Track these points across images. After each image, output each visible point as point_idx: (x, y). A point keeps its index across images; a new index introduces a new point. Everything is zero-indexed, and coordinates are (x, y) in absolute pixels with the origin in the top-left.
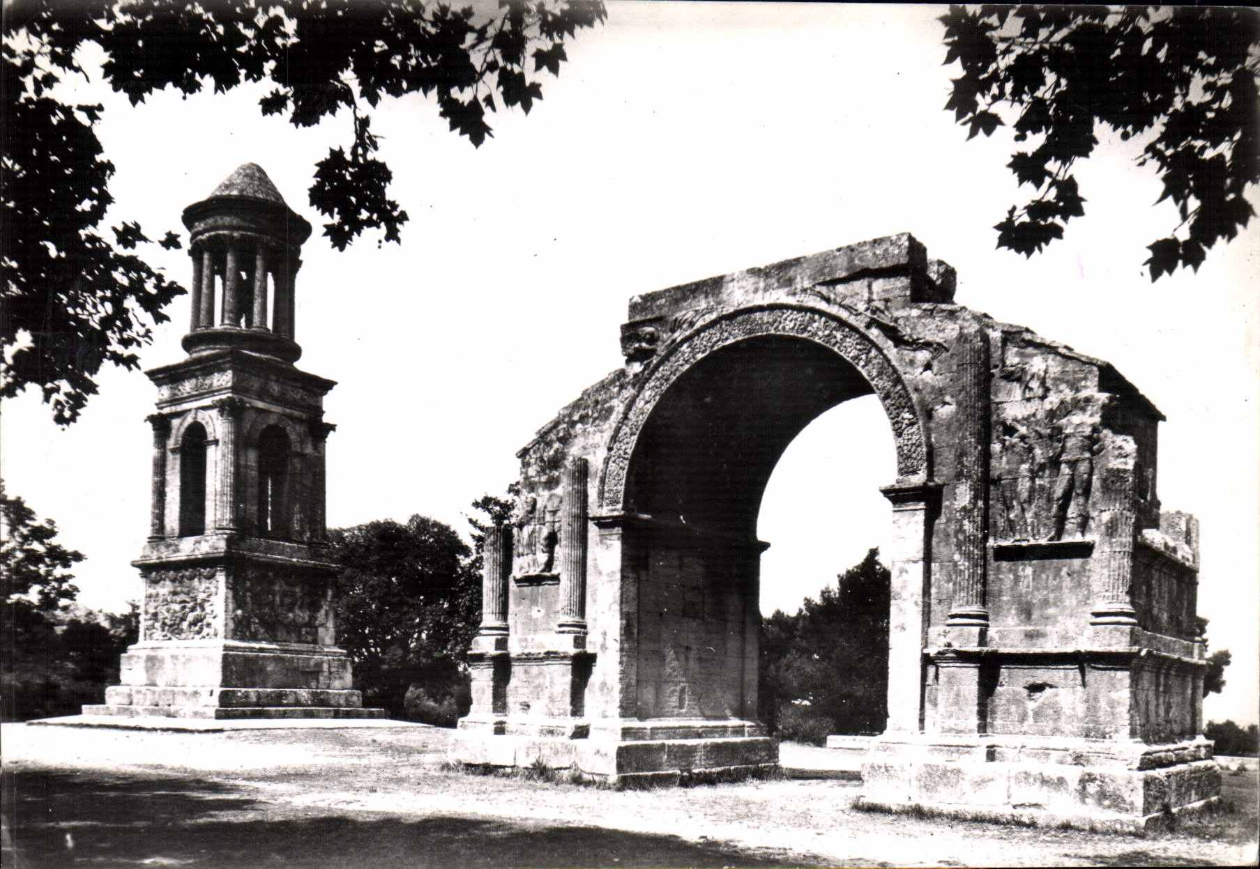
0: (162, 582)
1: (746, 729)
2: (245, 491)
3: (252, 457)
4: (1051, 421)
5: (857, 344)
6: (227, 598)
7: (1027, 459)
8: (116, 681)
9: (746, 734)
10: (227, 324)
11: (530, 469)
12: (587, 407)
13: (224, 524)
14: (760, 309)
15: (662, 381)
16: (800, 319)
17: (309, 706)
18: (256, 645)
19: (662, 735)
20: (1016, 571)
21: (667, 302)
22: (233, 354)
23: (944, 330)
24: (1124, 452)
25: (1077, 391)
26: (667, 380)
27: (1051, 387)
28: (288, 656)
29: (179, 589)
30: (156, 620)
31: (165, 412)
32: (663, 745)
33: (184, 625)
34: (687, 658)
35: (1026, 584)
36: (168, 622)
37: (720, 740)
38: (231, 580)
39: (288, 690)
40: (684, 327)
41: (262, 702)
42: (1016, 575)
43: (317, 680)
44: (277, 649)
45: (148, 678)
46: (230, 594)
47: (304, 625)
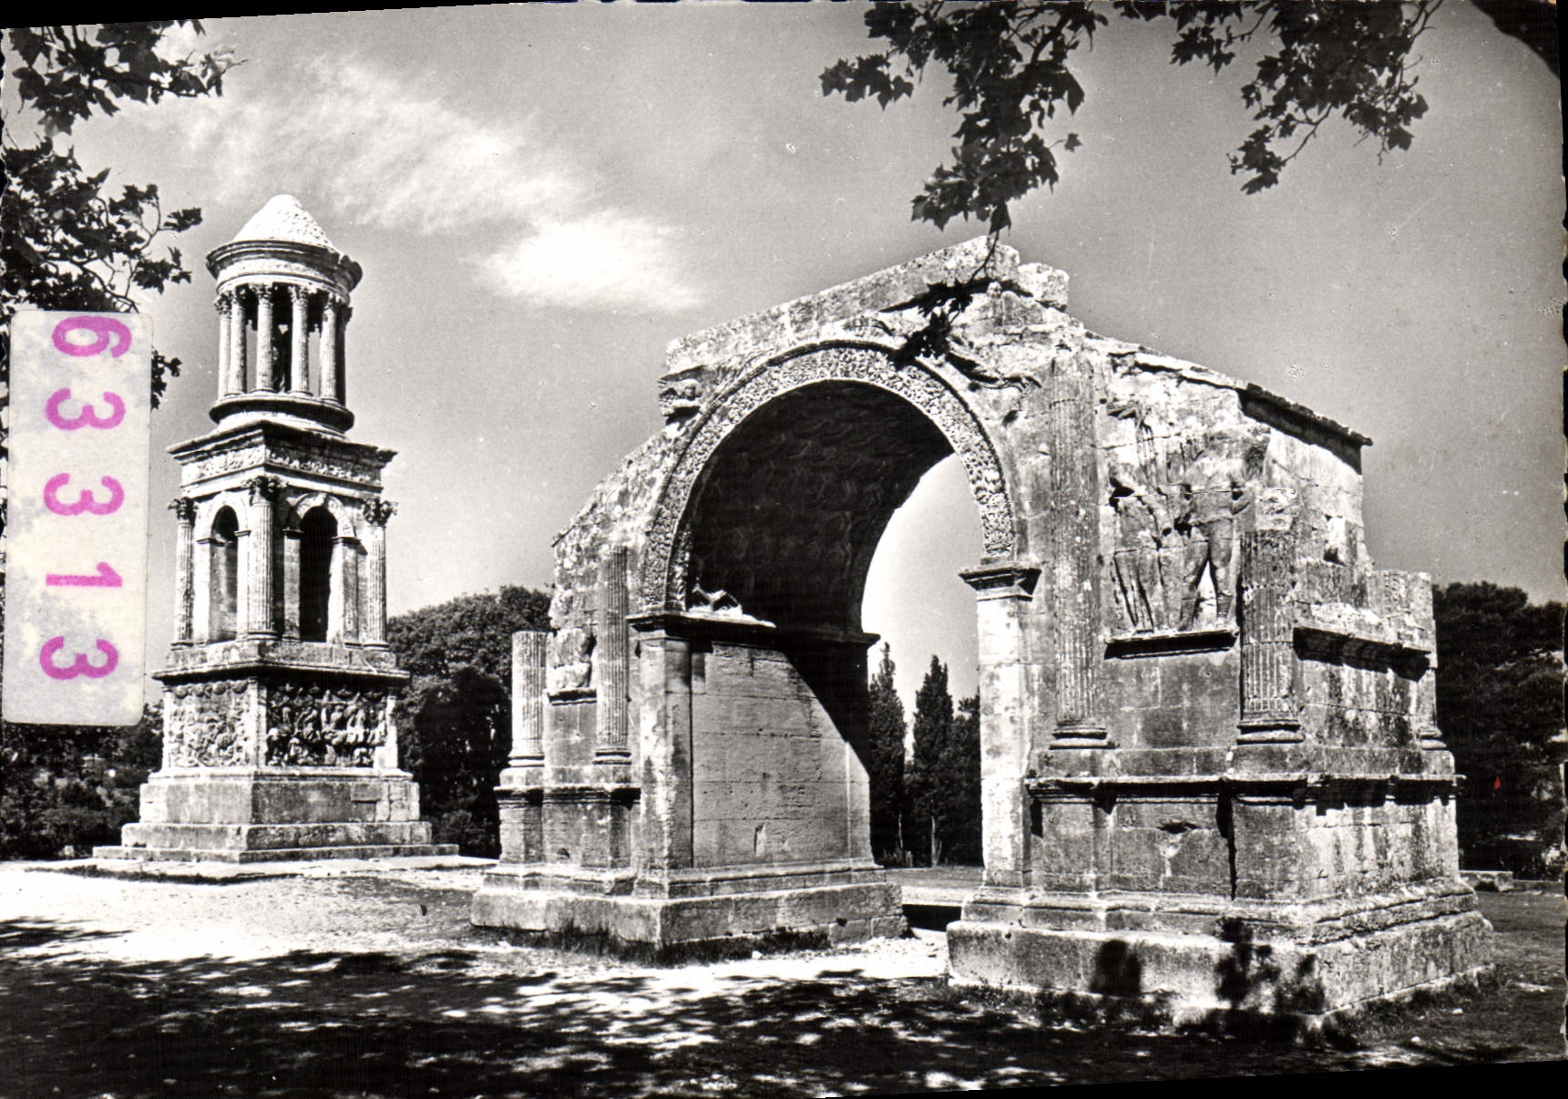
0: (188, 697)
1: (853, 874)
2: (283, 586)
3: (292, 547)
5: (928, 385)
6: (259, 716)
7: (1147, 524)
8: (134, 818)
9: (854, 880)
10: (261, 390)
11: (566, 560)
12: (626, 480)
13: (255, 627)
14: (813, 349)
15: (705, 445)
16: (859, 358)
17: (362, 844)
18: (296, 771)
19: (729, 888)
20: (1139, 672)
21: (710, 345)
22: (264, 425)
23: (1036, 359)
24: (1277, 506)
25: (1211, 425)
26: (711, 444)
27: (1175, 421)
28: (337, 783)
29: (207, 705)
30: (182, 743)
31: (191, 496)
32: (728, 900)
33: (213, 748)
34: (764, 788)
35: (1152, 689)
36: (195, 745)
37: (812, 890)
38: (264, 693)
39: (336, 825)
40: (729, 376)
41: (302, 840)
42: (1139, 678)
43: (375, 811)
44: (322, 776)
45: (170, 814)
46: (263, 710)
47: (357, 745)
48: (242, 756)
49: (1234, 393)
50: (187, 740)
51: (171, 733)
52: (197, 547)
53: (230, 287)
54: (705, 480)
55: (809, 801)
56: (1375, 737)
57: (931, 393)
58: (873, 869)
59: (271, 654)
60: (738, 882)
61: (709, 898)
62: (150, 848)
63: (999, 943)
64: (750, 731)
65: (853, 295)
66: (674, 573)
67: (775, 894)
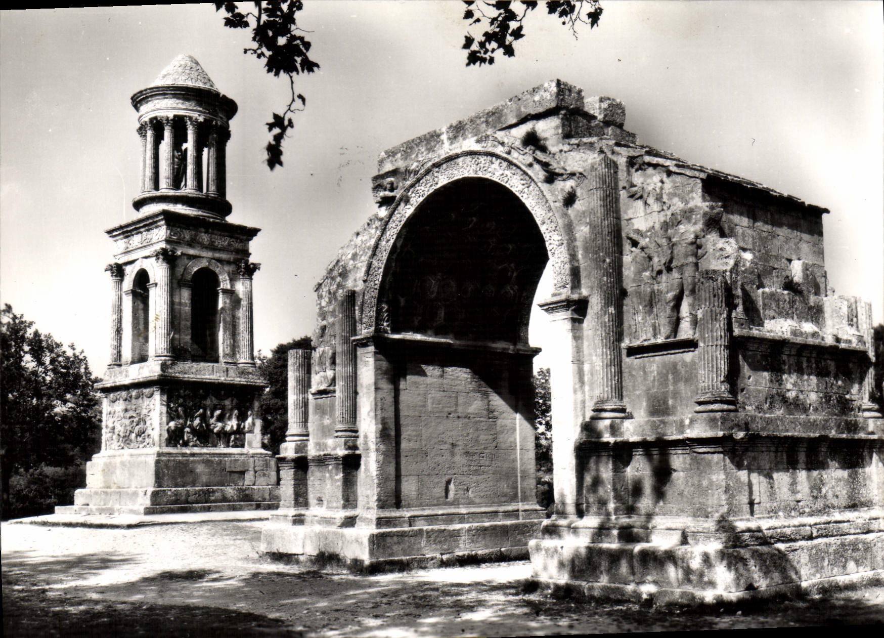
0: (118, 401)
1: (521, 513)
2: (180, 323)
3: (185, 295)
4: (666, 231)
5: (522, 179)
6: (161, 413)
7: (649, 267)
8: (83, 485)
9: (521, 518)
10: (165, 188)
11: (323, 301)
12: (356, 246)
13: (160, 352)
14: (457, 156)
15: (397, 223)
16: (483, 162)
17: (234, 501)
18: (187, 451)
19: (423, 522)
20: (644, 367)
21: (402, 155)
22: (165, 213)
23: (586, 160)
24: (725, 254)
25: (687, 203)
26: (400, 221)
27: (667, 201)
28: (217, 459)
29: (129, 407)
30: (114, 432)
31: (120, 262)
32: (421, 531)
33: (133, 436)
34: (453, 454)
35: (652, 378)
36: (122, 434)
37: (487, 524)
38: (165, 398)
39: (215, 488)
40: (412, 175)
41: (191, 498)
42: (645, 372)
43: (244, 479)
44: (207, 454)
45: (105, 482)
46: (164, 409)
47: (233, 432)
48: (151, 442)
49: (699, 181)
50: (116, 431)
51: (107, 427)
52: (124, 297)
53: (146, 119)
54: (399, 245)
55: (487, 463)
56: (816, 410)
57: (523, 185)
58: (536, 510)
59: (170, 371)
60: (431, 519)
61: (406, 529)
62: (91, 506)
64: (441, 415)
65: (482, 119)
66: (382, 309)
67: (457, 526)
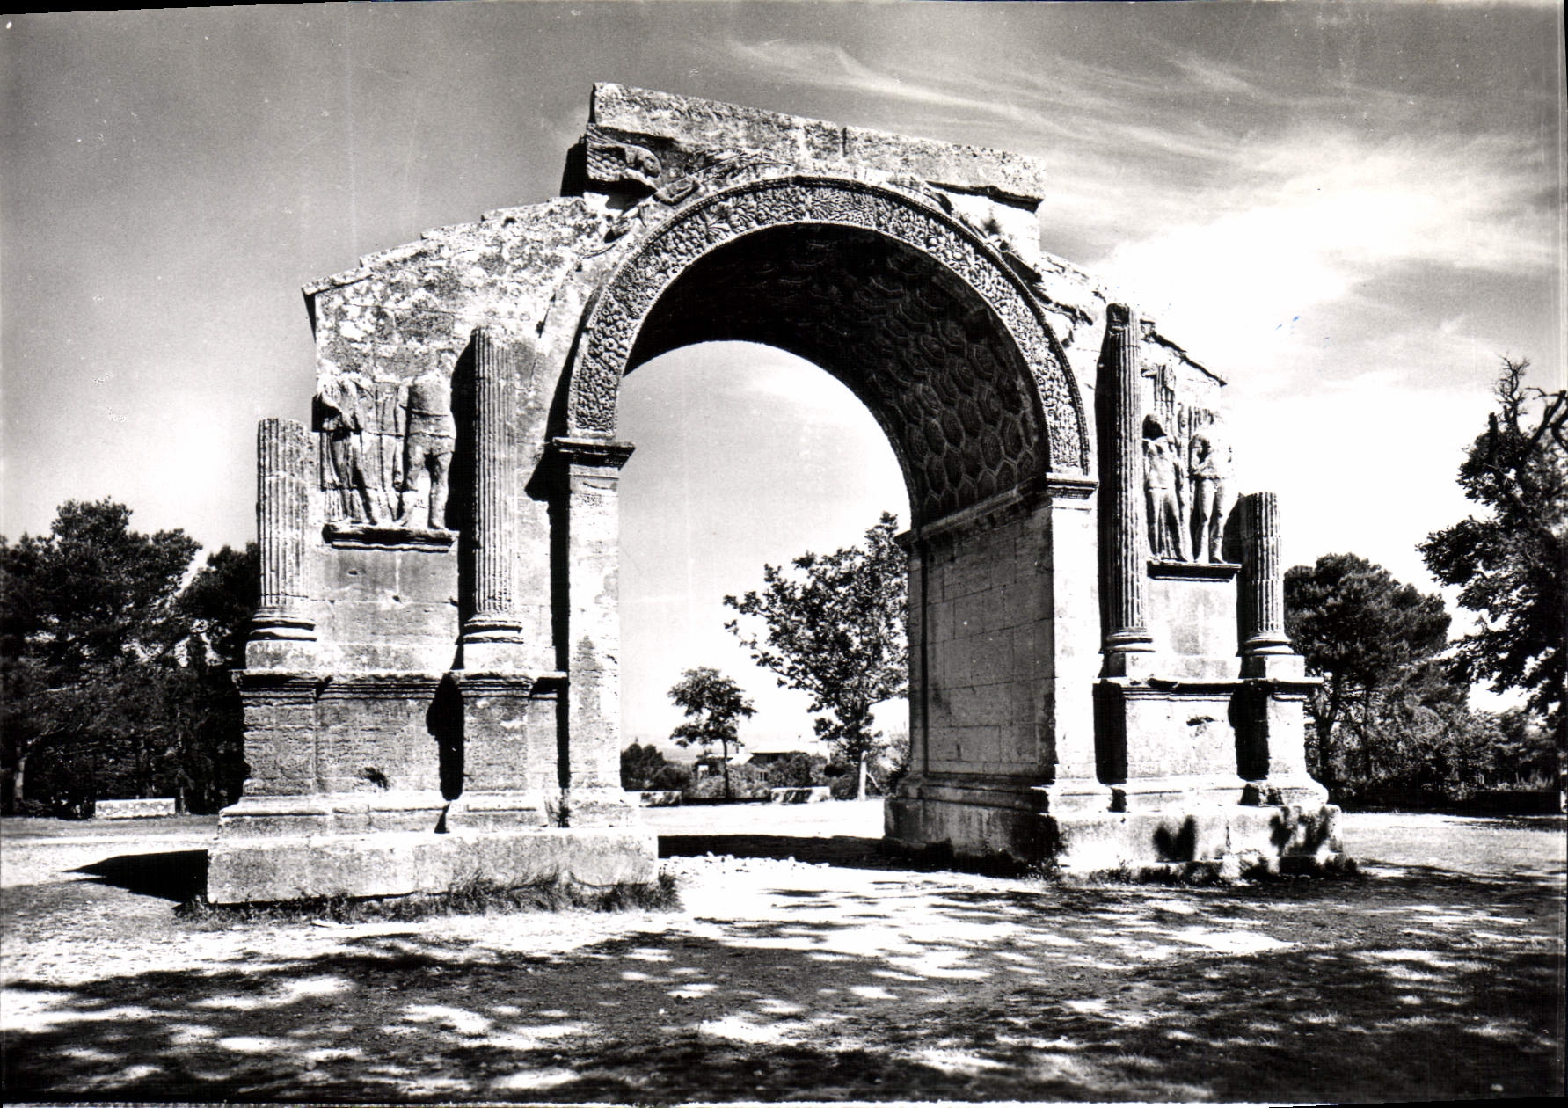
12: (500, 242)
21: (676, 117)
63: (1114, 828)
